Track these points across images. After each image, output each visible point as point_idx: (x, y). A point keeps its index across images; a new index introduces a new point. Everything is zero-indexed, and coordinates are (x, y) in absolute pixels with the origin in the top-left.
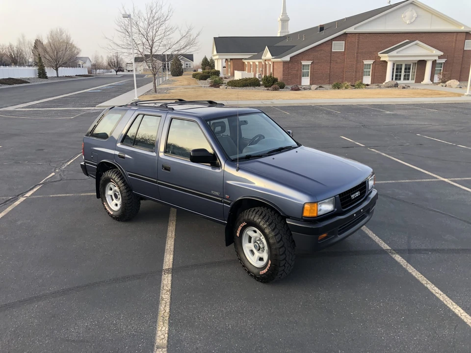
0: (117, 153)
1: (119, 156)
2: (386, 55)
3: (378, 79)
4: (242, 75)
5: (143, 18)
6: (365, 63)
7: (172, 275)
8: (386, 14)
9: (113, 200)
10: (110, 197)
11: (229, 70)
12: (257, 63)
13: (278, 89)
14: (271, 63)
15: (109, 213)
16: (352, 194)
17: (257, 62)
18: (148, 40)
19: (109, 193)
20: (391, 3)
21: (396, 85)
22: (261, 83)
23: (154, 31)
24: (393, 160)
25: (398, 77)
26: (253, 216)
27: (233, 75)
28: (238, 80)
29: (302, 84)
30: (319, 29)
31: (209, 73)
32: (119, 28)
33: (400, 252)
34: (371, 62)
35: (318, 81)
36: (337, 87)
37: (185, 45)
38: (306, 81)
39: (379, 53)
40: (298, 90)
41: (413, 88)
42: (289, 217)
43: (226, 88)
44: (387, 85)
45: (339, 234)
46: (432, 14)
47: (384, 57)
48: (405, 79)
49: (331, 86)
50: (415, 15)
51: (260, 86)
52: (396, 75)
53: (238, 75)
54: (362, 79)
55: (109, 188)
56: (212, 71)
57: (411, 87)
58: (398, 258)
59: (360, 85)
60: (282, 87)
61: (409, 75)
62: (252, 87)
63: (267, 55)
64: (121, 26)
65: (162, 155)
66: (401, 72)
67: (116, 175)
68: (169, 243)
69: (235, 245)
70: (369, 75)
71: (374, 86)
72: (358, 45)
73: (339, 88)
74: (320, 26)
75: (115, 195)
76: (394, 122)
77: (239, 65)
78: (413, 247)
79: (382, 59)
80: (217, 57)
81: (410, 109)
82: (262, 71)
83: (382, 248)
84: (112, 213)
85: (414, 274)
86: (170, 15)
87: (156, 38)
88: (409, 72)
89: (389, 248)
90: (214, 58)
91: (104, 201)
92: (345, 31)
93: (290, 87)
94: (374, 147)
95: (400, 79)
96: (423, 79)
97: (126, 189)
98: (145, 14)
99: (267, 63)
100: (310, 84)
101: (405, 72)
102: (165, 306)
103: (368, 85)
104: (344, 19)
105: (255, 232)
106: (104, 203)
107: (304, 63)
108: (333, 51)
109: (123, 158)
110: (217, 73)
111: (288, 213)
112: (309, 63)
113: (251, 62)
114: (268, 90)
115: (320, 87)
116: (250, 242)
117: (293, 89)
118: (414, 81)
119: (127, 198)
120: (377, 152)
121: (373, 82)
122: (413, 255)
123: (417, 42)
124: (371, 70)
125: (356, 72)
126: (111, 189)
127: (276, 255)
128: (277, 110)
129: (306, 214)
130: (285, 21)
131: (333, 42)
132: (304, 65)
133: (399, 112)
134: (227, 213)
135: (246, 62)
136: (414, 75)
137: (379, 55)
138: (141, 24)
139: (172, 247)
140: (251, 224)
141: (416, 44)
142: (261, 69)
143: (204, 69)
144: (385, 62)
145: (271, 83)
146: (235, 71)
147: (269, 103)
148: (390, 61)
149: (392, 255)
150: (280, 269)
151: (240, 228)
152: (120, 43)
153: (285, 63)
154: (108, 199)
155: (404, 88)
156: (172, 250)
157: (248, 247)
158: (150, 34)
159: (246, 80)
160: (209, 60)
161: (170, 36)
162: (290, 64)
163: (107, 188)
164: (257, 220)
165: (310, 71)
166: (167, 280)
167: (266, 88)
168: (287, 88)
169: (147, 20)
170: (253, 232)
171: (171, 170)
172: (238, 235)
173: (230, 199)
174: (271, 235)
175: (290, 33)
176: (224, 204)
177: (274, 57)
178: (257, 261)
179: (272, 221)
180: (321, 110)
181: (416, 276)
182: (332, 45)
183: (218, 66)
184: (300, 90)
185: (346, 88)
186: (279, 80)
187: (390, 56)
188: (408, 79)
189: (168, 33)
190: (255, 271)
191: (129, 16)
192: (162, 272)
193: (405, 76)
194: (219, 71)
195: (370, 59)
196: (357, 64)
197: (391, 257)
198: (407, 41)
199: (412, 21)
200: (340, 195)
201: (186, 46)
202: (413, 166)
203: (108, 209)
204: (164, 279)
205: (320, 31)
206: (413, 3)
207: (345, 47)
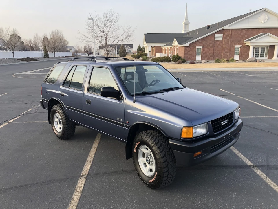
0: (60, 92)
1: (61, 94)
2: (249, 42)
3: (244, 56)
5: (101, 21)
6: (235, 47)
7: (86, 180)
8: (249, 18)
9: (58, 125)
10: (57, 123)
11: (153, 53)
12: (170, 48)
13: (181, 62)
14: (177, 48)
15: (55, 134)
16: (222, 122)
17: (169, 47)
18: (104, 34)
19: (56, 120)
20: (252, 11)
21: (256, 60)
22: (171, 59)
23: (108, 29)
24: (254, 103)
25: (256, 56)
26: (145, 137)
27: (155, 55)
28: (157, 58)
29: (196, 60)
30: (207, 28)
31: (141, 54)
32: (87, 27)
33: (261, 168)
34: (239, 46)
35: (206, 58)
36: (218, 61)
37: (126, 36)
38: (199, 58)
39: (244, 41)
40: (194, 63)
41: (267, 62)
42: (171, 138)
44: (249, 60)
45: (211, 153)
47: (247, 43)
48: (261, 57)
49: (214, 61)
50: (267, 18)
51: (170, 61)
52: (256, 55)
53: (158, 55)
54: (234, 57)
55: (56, 117)
56: (143, 53)
57: (265, 61)
58: (259, 172)
59: (233, 60)
60: (184, 61)
61: (264, 54)
62: (166, 62)
63: (175, 43)
64: (89, 26)
65: (86, 92)
66: (258, 52)
67: (59, 107)
68: (90, 156)
69: (133, 159)
70: (238, 54)
71: (241, 61)
72: (231, 36)
73: (219, 62)
74: (208, 25)
75: (60, 121)
76: (255, 81)
77: (159, 49)
78: (271, 164)
79: (246, 45)
80: (146, 45)
81: (265, 74)
82: (172, 53)
83: (246, 164)
84: (57, 134)
85: (272, 186)
86: (118, 19)
87: (109, 33)
88: (264, 52)
89: (251, 164)
90: (144, 46)
91: (53, 125)
92: (223, 28)
93: (189, 62)
94: (241, 95)
95: (258, 57)
96: (273, 57)
97: (65, 117)
98: (103, 19)
99: (175, 48)
100: (201, 60)
101: (261, 52)
102: (74, 205)
103: (237, 60)
104: (222, 22)
105: (147, 149)
106: (53, 127)
107: (197, 47)
108: (215, 40)
109: (63, 95)
110: (146, 54)
111: (169, 135)
112: (201, 47)
113: (166, 47)
114: (175, 63)
115: (207, 62)
116: (144, 157)
117: (190, 63)
118: (267, 58)
119: (66, 123)
120: (243, 98)
121: (241, 58)
122: (271, 170)
123: (269, 34)
124: (239, 51)
125: (230, 53)
126: (57, 118)
127: (161, 168)
128: (180, 74)
129: (184, 135)
130: (187, 24)
131: (216, 35)
132: (197, 49)
133: (258, 76)
134: (127, 134)
135: (163, 48)
136: (267, 54)
137: (244, 42)
138: (100, 25)
139: (92, 159)
140: (143, 143)
141: (268, 35)
142: (171, 52)
143: (138, 52)
144: (249, 47)
145: (177, 59)
146: (156, 53)
147: (176, 70)
148: (251, 45)
149: (254, 170)
150: (164, 179)
151: (136, 146)
152: (88, 36)
153: (186, 47)
154: (55, 124)
155: (261, 62)
156: (91, 161)
157: (142, 161)
158: (106, 30)
159: (162, 58)
160: (142, 47)
161: (117, 31)
162: (189, 48)
163: (55, 117)
164: (148, 140)
165: (201, 52)
166: (81, 183)
167: (174, 62)
168: (187, 62)
169: (104, 22)
170: (145, 149)
171: (91, 103)
172: (135, 151)
173: (129, 124)
174: (157, 152)
175: (190, 31)
176: (125, 128)
177: (179, 44)
178: (148, 172)
179: (159, 141)
180: (207, 74)
181: (274, 188)
182: (215, 36)
183: (147, 51)
184: (195, 63)
185: (224, 62)
186: (182, 58)
187: (251, 43)
188: (263, 57)
189: (116, 30)
190: (146, 179)
191: (92, 19)
192: (79, 177)
193: (261, 55)
194: (147, 53)
195: (239, 44)
196: (230, 48)
197: (254, 172)
198: (262, 33)
199: (265, 21)
200: (212, 121)
201: (126, 38)
202: (268, 107)
203: (55, 131)
204: (80, 183)
205: (208, 29)
206: (265, 11)
207: (223, 38)
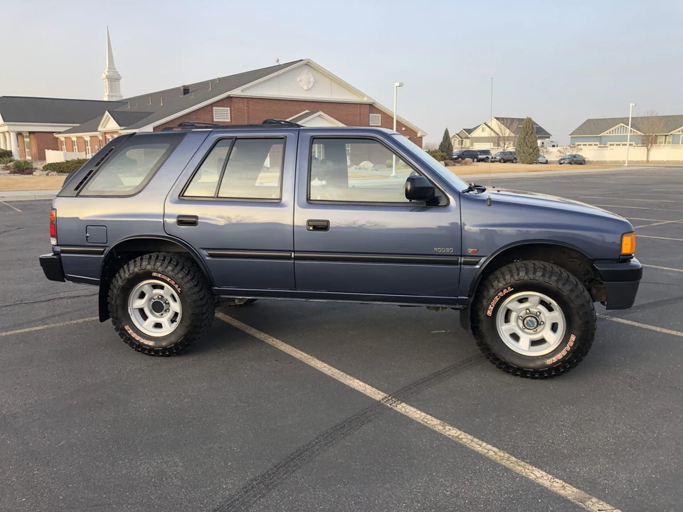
4: (65, 155)
7: (408, 404)
8: (278, 76)
10: (138, 313)
11: (27, 150)
12: (88, 139)
15: (142, 345)
17: (87, 136)
19: (137, 304)
27: (43, 156)
30: (183, 91)
42: (597, 261)
43: (47, 175)
46: (331, 80)
50: (312, 79)
53: (53, 157)
55: (137, 294)
63: (109, 124)
72: (248, 113)
74: (184, 86)
80: (4, 128)
92: (229, 93)
102: (479, 445)
104: (216, 79)
108: (215, 120)
111: (595, 255)
113: (74, 137)
116: (508, 321)
123: (320, 113)
126: (142, 295)
130: (114, 79)
131: (214, 108)
135: (62, 137)
141: (319, 116)
142: (96, 147)
146: (46, 150)
154: (136, 319)
156: (342, 373)
157: (506, 330)
163: (133, 295)
166: (413, 413)
171: (330, 229)
176: (462, 266)
177: (123, 127)
178: (530, 346)
182: (212, 111)
192: (384, 405)
194: (11, 152)
198: (308, 111)
199: (310, 86)
204: (406, 412)
205: (185, 94)
206: (308, 65)
207: (231, 116)
